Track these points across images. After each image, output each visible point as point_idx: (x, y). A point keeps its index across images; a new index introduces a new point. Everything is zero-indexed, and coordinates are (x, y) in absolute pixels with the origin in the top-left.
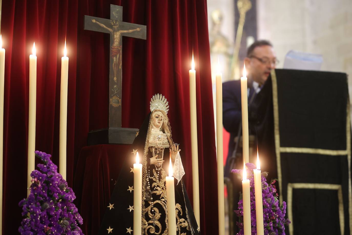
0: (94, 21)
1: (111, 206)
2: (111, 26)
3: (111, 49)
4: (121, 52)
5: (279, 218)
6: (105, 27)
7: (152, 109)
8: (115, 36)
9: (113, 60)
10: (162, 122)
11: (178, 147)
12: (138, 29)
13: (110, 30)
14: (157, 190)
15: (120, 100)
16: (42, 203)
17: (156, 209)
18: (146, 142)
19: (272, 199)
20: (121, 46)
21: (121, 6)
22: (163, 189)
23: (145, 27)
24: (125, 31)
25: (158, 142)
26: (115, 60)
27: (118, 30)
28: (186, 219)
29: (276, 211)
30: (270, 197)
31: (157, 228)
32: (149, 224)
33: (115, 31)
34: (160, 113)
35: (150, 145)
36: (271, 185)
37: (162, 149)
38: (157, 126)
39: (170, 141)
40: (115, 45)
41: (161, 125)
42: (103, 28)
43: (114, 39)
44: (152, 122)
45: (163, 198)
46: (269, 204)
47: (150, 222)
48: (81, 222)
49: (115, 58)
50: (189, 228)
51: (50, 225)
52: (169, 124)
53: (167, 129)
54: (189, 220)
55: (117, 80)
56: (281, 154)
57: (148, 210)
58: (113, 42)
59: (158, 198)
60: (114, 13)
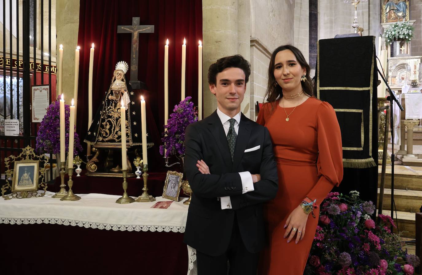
0: (123, 28)
2: (132, 29)
3: (132, 41)
4: (138, 41)
6: (129, 30)
8: (135, 34)
9: (133, 46)
13: (132, 31)
14: (111, 113)
15: (137, 67)
18: (110, 88)
20: (138, 39)
21: (139, 17)
22: (115, 112)
23: (153, 26)
24: (141, 30)
25: (116, 87)
26: (134, 46)
27: (137, 30)
31: (107, 134)
33: (135, 31)
40: (134, 38)
42: (128, 30)
45: (113, 117)
49: (134, 45)
55: (135, 56)
56: (320, 91)
57: (104, 123)
58: (133, 37)
59: (110, 117)
60: (134, 22)
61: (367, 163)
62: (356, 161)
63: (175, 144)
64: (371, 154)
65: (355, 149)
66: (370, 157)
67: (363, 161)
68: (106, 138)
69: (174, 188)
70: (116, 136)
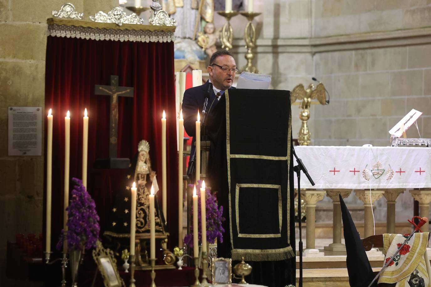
0: (101, 88)
1: (115, 210)
2: (111, 90)
3: (111, 106)
4: (117, 107)
5: (217, 217)
7: (139, 149)
8: (114, 97)
9: (112, 112)
10: (145, 158)
11: (155, 174)
12: (128, 91)
13: (110, 93)
14: (142, 200)
15: (116, 139)
16: (79, 209)
17: (141, 212)
18: (136, 171)
19: (214, 205)
20: (118, 103)
21: (117, 75)
22: (145, 199)
23: (133, 88)
24: (120, 93)
25: (143, 170)
27: (116, 93)
28: (159, 217)
29: (216, 212)
30: (212, 203)
31: (142, 223)
33: (114, 93)
34: (144, 153)
35: (138, 173)
36: (213, 196)
37: (145, 175)
38: (142, 161)
39: (150, 169)
40: (114, 103)
41: (144, 160)
42: (106, 92)
43: (113, 99)
44: (139, 158)
45: (145, 205)
46: (211, 208)
47: (138, 219)
48: (98, 219)
49: (113, 112)
50: (161, 223)
51: (83, 222)
52: (150, 159)
53: (148, 162)
54: (160, 218)
55: (115, 126)
56: (231, 159)
57: (137, 212)
58: (112, 101)
59: (142, 204)
60: (113, 81)
61: (286, 253)
62: (273, 251)
64: (289, 242)
65: (272, 236)
66: (288, 245)
67: (282, 250)
68: (142, 228)
69: (224, 273)
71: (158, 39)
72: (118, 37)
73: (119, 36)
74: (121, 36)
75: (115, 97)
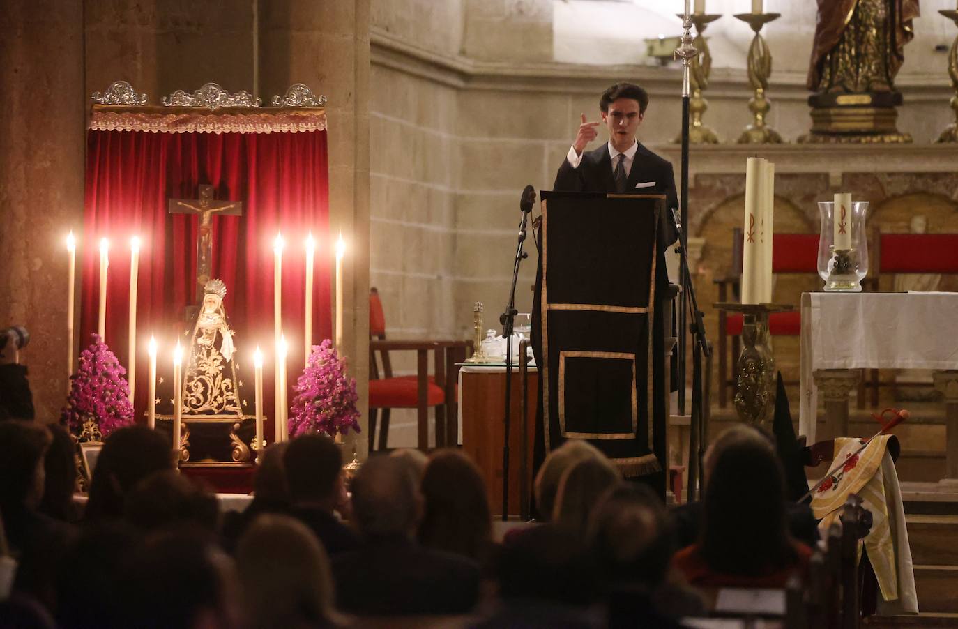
0: (180, 203)
3: (199, 229)
4: (212, 230)
6: (192, 208)
8: (204, 216)
10: (216, 306)
12: (232, 206)
13: (198, 210)
14: (204, 366)
17: (199, 384)
18: (197, 324)
20: (212, 225)
22: (210, 365)
24: (216, 210)
25: (210, 323)
26: (204, 240)
27: (208, 210)
28: (234, 393)
31: (198, 401)
32: (192, 396)
33: (206, 210)
35: (201, 327)
37: (214, 329)
38: (210, 309)
39: (224, 322)
40: (204, 224)
42: (190, 209)
43: (203, 218)
44: (204, 306)
45: (209, 374)
47: (192, 394)
49: (203, 238)
52: (222, 307)
55: (206, 259)
56: (548, 311)
57: (192, 384)
58: (201, 222)
59: (203, 373)
60: (203, 193)
61: (643, 466)
62: (624, 461)
63: (315, 415)
65: (621, 436)
68: (199, 407)
70: (215, 404)
71: (288, 127)
72: (212, 128)
73: (214, 126)
74: (216, 126)
75: (207, 216)
